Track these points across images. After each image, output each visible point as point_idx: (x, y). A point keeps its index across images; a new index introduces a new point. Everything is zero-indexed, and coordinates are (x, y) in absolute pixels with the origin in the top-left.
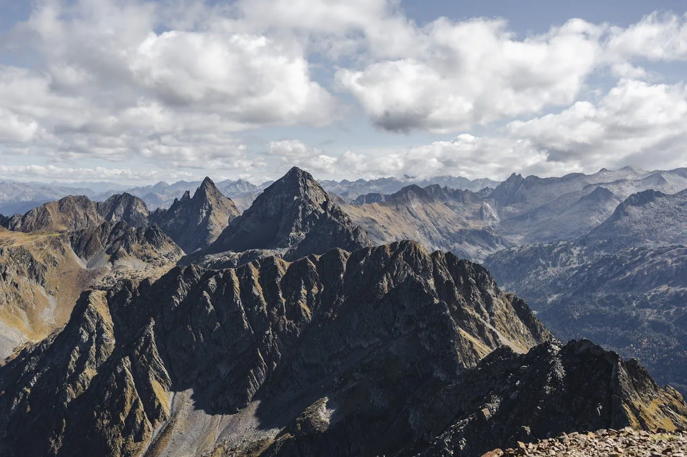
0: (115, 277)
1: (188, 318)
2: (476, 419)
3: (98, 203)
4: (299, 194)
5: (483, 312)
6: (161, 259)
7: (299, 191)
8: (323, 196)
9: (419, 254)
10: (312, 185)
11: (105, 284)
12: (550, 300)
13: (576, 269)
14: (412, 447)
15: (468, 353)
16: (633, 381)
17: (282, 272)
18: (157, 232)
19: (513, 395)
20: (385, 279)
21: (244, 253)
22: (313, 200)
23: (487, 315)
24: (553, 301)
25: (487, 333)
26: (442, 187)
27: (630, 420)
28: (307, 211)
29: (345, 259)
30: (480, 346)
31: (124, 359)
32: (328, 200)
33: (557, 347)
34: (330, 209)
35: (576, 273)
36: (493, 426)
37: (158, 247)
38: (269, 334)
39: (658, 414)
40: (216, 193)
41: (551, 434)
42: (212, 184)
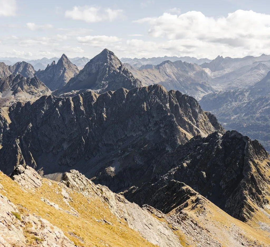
0: (16, 101)
1: (48, 121)
2: (180, 168)
3: (10, 66)
4: (107, 62)
5: (193, 120)
6: (39, 93)
7: (107, 61)
8: (119, 63)
9: (162, 91)
10: (114, 58)
11: (10, 105)
12: (233, 118)
13: (246, 103)
14: (150, 182)
15: (183, 139)
16: (255, 150)
17: (95, 99)
18: (37, 80)
19: (198, 157)
20: (145, 103)
21: (79, 91)
22: (114, 65)
23: (195, 122)
24: (234, 118)
25: (194, 130)
26: (183, 61)
27: (252, 168)
28: (111, 70)
29: (126, 93)
30: (191, 136)
31: (17, 140)
32: (122, 65)
33: (221, 134)
34: (123, 70)
35: (246, 105)
36: (188, 171)
37: (37, 88)
38: (88, 129)
39: (267, 166)
40: (68, 62)
41: (215, 175)
42: (66, 57)
